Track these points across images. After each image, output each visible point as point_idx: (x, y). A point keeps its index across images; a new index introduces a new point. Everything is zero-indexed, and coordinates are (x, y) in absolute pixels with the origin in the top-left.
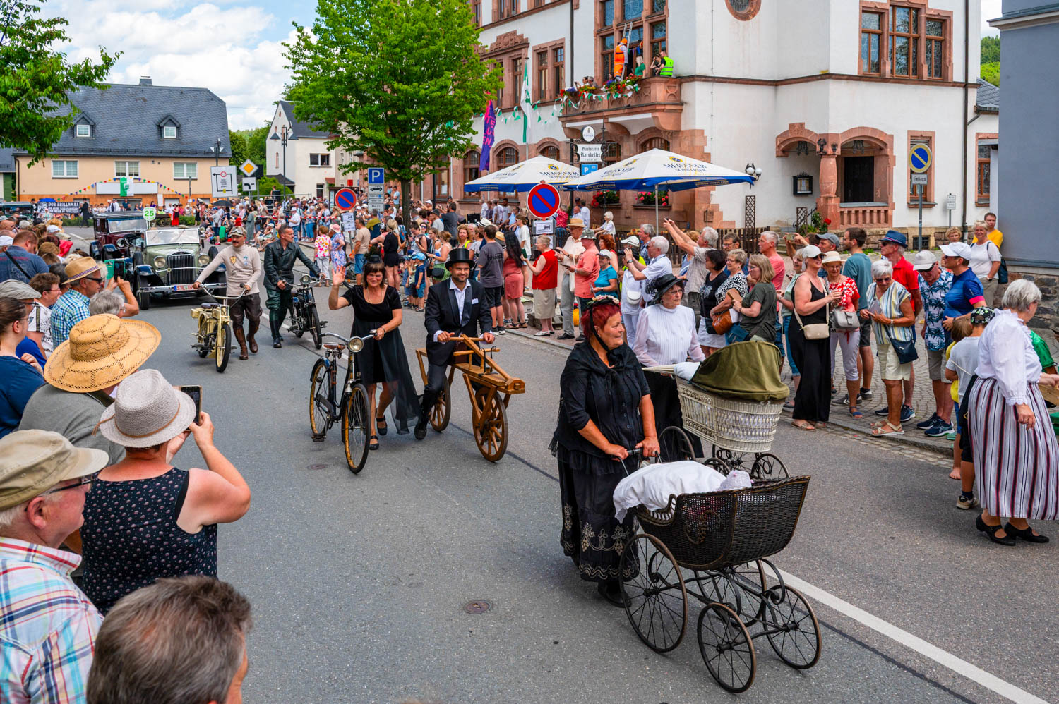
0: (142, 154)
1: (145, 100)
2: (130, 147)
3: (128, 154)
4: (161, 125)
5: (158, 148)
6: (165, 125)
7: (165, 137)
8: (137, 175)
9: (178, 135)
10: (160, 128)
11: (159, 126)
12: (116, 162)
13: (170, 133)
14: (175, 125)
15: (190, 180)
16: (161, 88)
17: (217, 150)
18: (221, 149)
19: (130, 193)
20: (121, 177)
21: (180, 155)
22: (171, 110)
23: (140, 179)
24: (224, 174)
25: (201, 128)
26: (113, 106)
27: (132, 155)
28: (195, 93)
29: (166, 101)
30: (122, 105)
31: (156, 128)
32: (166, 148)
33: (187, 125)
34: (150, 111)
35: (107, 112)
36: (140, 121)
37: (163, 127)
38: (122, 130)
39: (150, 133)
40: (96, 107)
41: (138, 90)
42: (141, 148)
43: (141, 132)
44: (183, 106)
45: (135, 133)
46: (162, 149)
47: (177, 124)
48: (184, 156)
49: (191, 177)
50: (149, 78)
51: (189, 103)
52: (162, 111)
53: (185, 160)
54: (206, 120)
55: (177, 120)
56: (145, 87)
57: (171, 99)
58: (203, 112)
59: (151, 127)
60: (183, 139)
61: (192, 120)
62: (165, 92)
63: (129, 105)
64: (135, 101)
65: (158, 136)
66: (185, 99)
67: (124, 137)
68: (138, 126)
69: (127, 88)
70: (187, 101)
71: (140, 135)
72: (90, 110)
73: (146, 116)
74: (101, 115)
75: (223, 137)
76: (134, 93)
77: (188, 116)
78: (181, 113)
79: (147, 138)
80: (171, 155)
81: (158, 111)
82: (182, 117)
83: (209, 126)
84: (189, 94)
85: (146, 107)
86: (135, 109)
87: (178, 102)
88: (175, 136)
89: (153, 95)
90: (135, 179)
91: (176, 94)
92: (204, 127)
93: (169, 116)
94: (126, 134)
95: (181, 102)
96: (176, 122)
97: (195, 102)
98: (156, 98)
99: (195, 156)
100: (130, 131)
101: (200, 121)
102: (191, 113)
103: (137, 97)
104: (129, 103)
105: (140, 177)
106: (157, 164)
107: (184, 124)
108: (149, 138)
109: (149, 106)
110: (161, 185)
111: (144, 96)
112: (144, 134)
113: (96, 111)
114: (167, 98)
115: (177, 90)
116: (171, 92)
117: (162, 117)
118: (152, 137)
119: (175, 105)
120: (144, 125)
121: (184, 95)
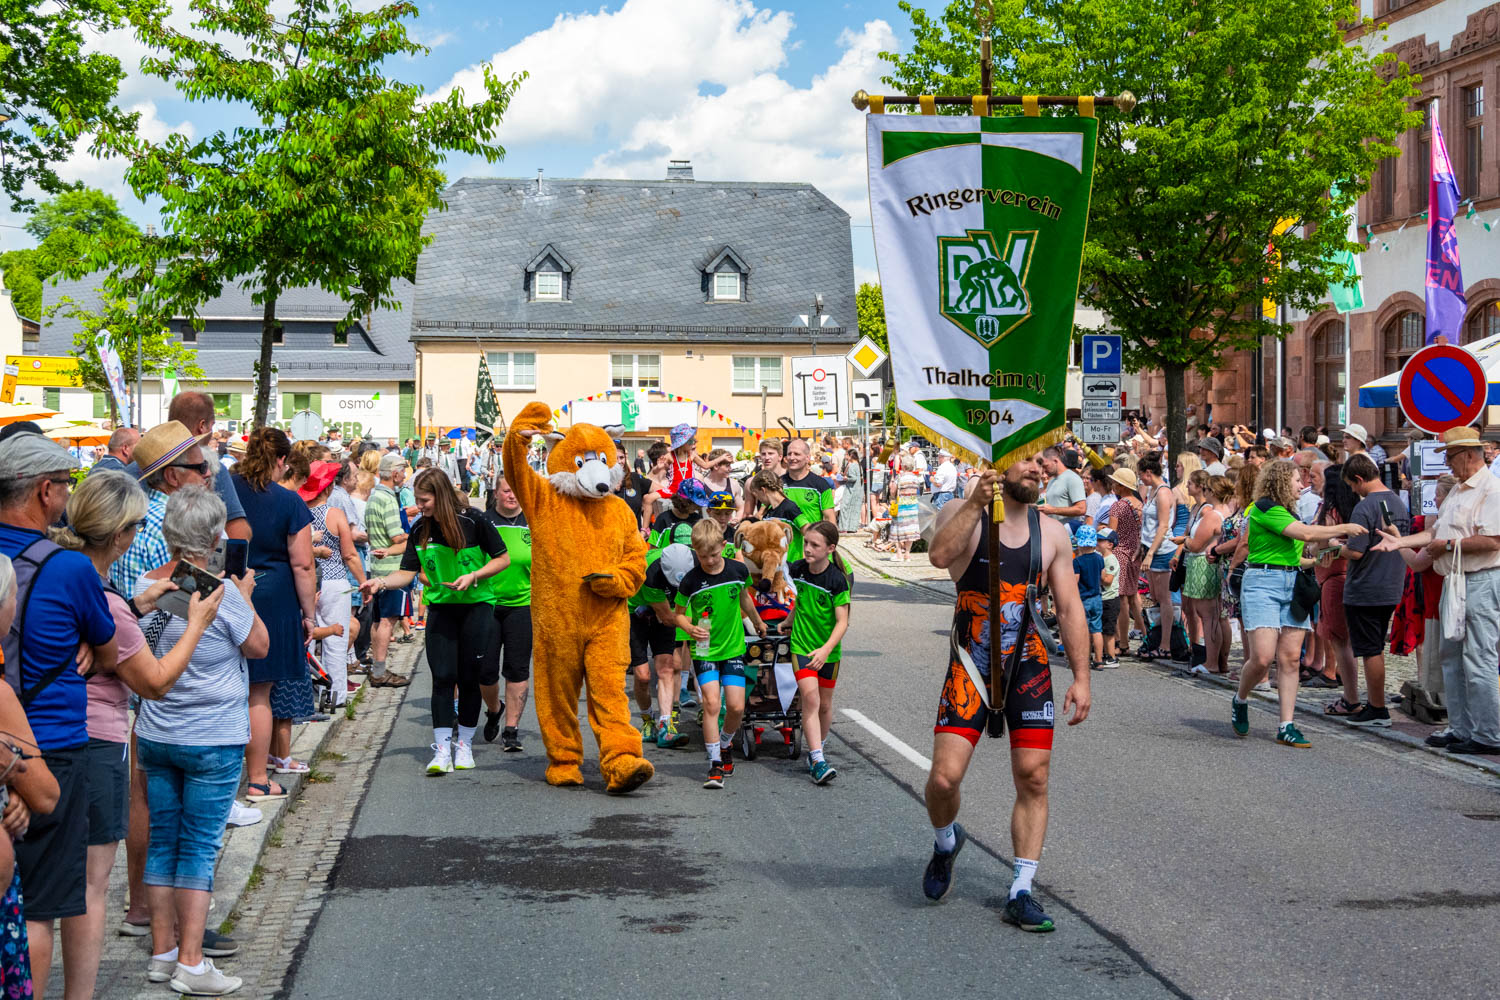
0: (668, 336)
1: (677, 214)
2: (646, 320)
3: (637, 336)
4: (709, 269)
5: (702, 322)
6: (717, 269)
7: (716, 297)
8: (655, 383)
9: (745, 292)
10: (706, 279)
11: (703, 272)
12: (614, 357)
13: (727, 287)
14: (737, 268)
15: (767, 395)
16: (713, 187)
17: (815, 318)
18: (824, 319)
19: (642, 424)
20: (623, 389)
21: (747, 337)
22: (730, 233)
23: (660, 393)
24: (819, 375)
25: (794, 274)
26: (611, 230)
27: (645, 337)
28: (783, 196)
29: (722, 215)
30: (628, 227)
31: (698, 278)
32: (715, 324)
33: (766, 269)
34: (686, 238)
35: (599, 242)
36: (665, 261)
37: (712, 274)
38: (627, 283)
39: (684, 288)
40: (576, 232)
41: (661, 192)
42: (666, 322)
43: (666, 286)
44: (756, 226)
45: (654, 288)
46: (708, 324)
47: (743, 267)
48: (757, 340)
49: (765, 388)
50: (688, 165)
51: (769, 218)
52: (710, 238)
53: (757, 350)
54: (805, 256)
55: (744, 258)
56: (678, 185)
57: (732, 210)
58: (800, 237)
59: (685, 273)
60: (756, 301)
61: (776, 257)
62: (720, 194)
63: (643, 225)
64: (658, 218)
65: (703, 294)
66: (761, 209)
67: (632, 297)
68: (660, 272)
69: (640, 188)
70: (766, 213)
71: (664, 292)
72: (565, 238)
73: (676, 249)
74: (585, 250)
75: (842, 295)
76: (655, 199)
77: (767, 248)
78: (752, 241)
79: (675, 300)
80: (728, 338)
81: (703, 239)
82: (754, 250)
83: (812, 270)
84: (771, 198)
85: (678, 229)
86: (656, 234)
87: (746, 217)
88: (737, 297)
89: (694, 201)
90: (652, 393)
91: (742, 198)
92: (800, 272)
93: (727, 251)
94: (635, 291)
95: (753, 216)
96: (741, 264)
97: (782, 215)
98: (701, 209)
99: (778, 340)
100: (644, 285)
101: (792, 258)
102: (774, 241)
103: (662, 207)
104: (645, 222)
105: (661, 388)
106: (696, 358)
107: (759, 269)
108: (680, 299)
109: (685, 228)
110: (705, 408)
111: (675, 205)
112: (672, 290)
113: (576, 242)
114: (723, 207)
115: (745, 190)
116: (732, 195)
117: (711, 252)
118: (687, 298)
119: (739, 223)
120: (673, 269)
121: (759, 200)
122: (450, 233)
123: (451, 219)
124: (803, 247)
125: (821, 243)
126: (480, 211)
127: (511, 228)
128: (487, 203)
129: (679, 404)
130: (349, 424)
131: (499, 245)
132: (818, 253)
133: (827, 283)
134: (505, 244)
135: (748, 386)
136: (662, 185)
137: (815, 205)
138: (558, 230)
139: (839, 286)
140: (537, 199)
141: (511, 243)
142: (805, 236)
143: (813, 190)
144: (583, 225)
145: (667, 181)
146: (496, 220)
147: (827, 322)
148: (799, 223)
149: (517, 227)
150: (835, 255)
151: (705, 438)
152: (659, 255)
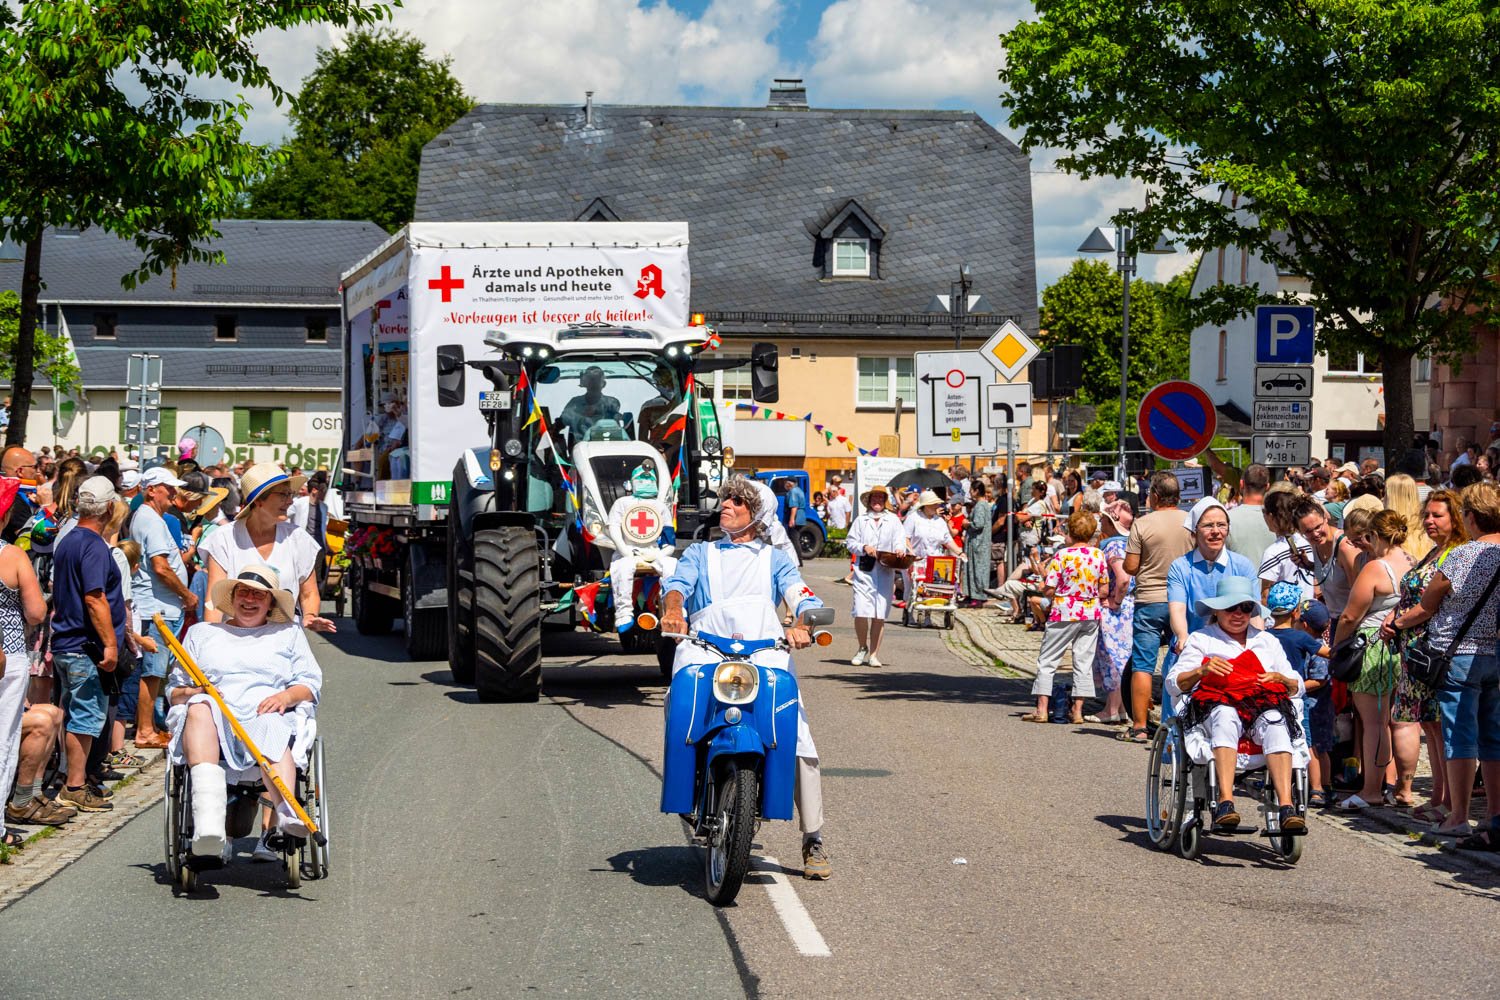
0: (765, 327)
1: (781, 155)
4: (826, 233)
5: (814, 308)
6: (837, 233)
7: (836, 272)
9: (876, 265)
10: (822, 247)
11: (818, 237)
13: (850, 260)
14: (862, 230)
15: (900, 411)
16: (834, 116)
17: (959, 301)
18: (972, 300)
21: (879, 330)
22: (857, 182)
23: (752, 408)
24: (956, 378)
25: (949, 240)
26: (687, 178)
27: (732, 329)
28: (934, 128)
29: (847, 157)
30: (712, 174)
31: (810, 245)
32: (834, 311)
33: (908, 233)
34: (795, 189)
35: (671, 195)
36: (765, 222)
37: (830, 241)
38: (709, 253)
39: (791, 260)
40: (638, 181)
41: (762, 124)
42: (763, 307)
43: (765, 257)
44: (895, 171)
45: (749, 261)
46: (823, 311)
47: (875, 231)
48: (892, 333)
49: (900, 401)
50: (799, 85)
51: (914, 160)
52: (829, 190)
53: (894, 347)
54: (965, 215)
55: (876, 218)
56: (785, 114)
57: (862, 149)
58: (957, 188)
59: (793, 239)
60: (892, 279)
61: (923, 215)
62: (846, 127)
63: (734, 171)
64: (754, 160)
65: (814, 270)
66: (904, 148)
67: (717, 273)
68: (757, 237)
69: (731, 118)
70: (910, 154)
71: (762, 265)
72: (623, 189)
73: (781, 205)
74: (651, 206)
75: (1016, 270)
76: (751, 134)
77: (911, 203)
78: (890, 193)
79: (777, 277)
80: (851, 330)
81: (818, 191)
82: (892, 207)
83: (975, 235)
84: (917, 132)
85: (783, 177)
86: (754, 182)
87: (880, 158)
88: (866, 272)
89: (807, 137)
90: (740, 407)
91: (875, 132)
92: (958, 238)
93: (852, 208)
94: (721, 265)
95: (891, 158)
96: (870, 226)
97: (933, 157)
98: (817, 149)
99: (923, 333)
100: (734, 256)
101: (945, 217)
102: (921, 194)
103: (760, 146)
104: (735, 167)
106: (806, 360)
107: (897, 234)
108: (783, 275)
109: (792, 175)
110: (819, 428)
111: (779, 143)
112: (773, 263)
113: (639, 194)
114: (847, 145)
115: (880, 121)
116: (862, 128)
117: (831, 209)
118: (795, 274)
119: (871, 168)
120: (775, 233)
121: (901, 135)
122: (459, 182)
123: (462, 162)
124: (961, 201)
125: (989, 196)
126: (504, 152)
127: (546, 175)
128: (514, 140)
129: (780, 422)
130: (326, 451)
131: (530, 199)
132: (983, 211)
133: (995, 252)
134: (537, 197)
135: (879, 399)
136: (763, 114)
137: (980, 142)
138: (612, 178)
139: (1012, 257)
140: (584, 135)
141: (546, 196)
142: (966, 186)
143: (977, 120)
144: (647, 171)
145: (769, 108)
146: (526, 164)
147: (978, 305)
148: (957, 167)
149: (555, 174)
150: (1009, 213)
151: (817, 471)
152: (755, 214)
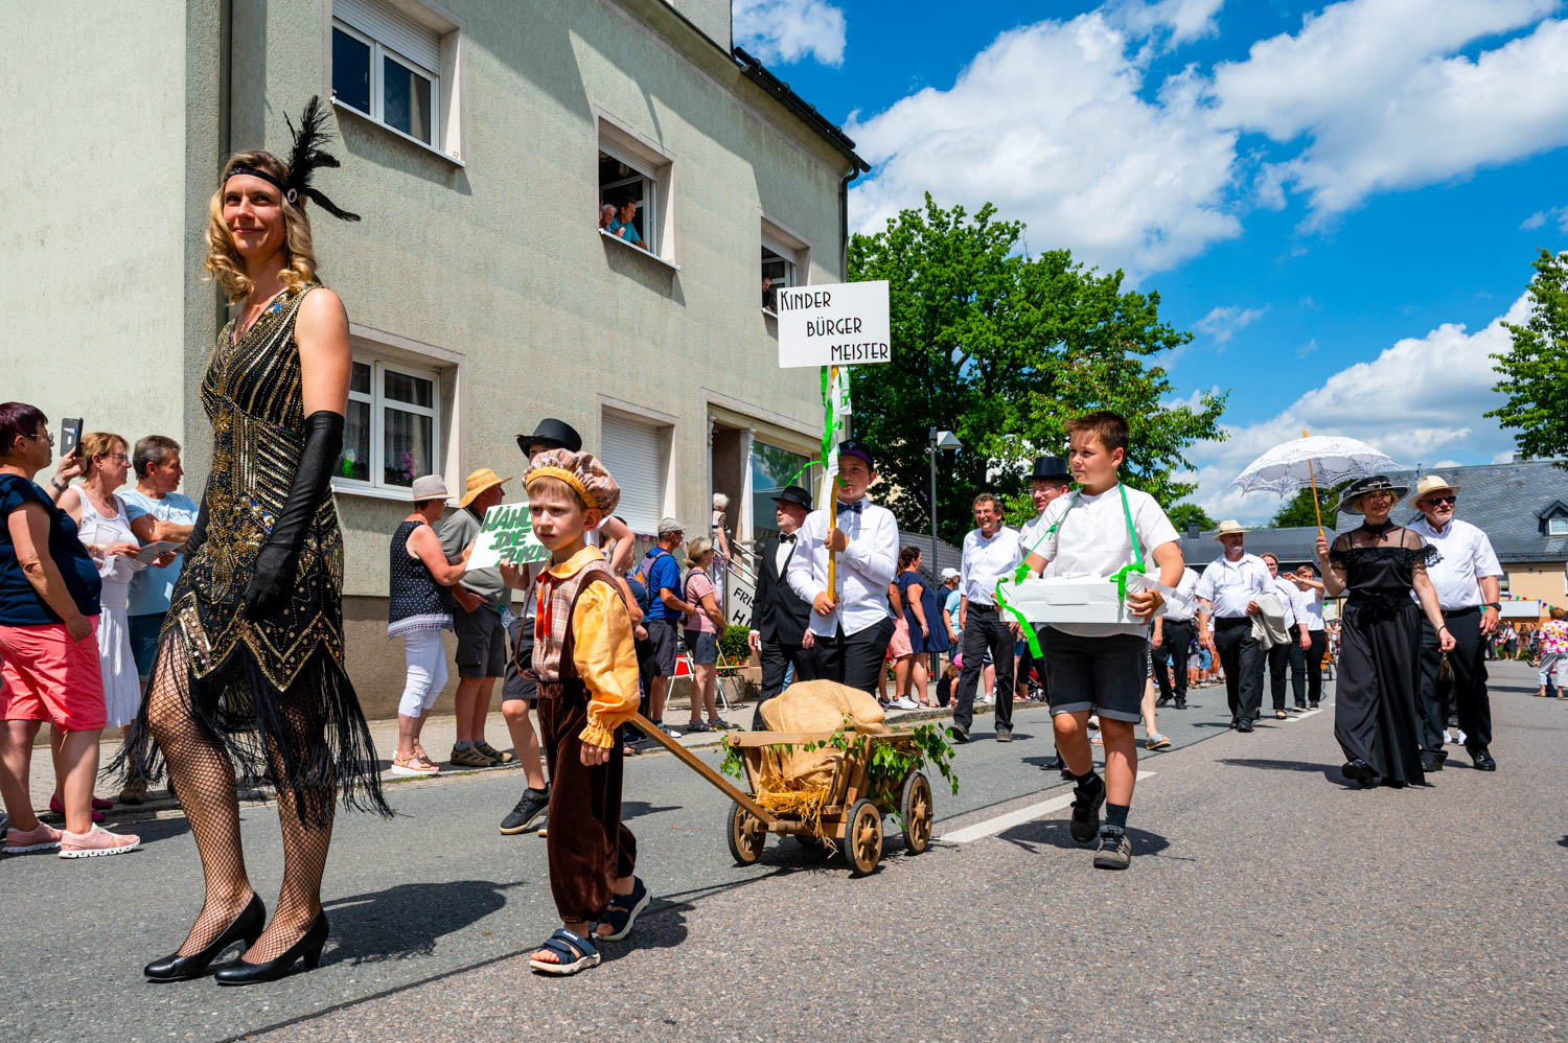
0: (1513, 560)
1: (1520, 483)
4: (1545, 516)
5: (1540, 549)
6: (1551, 516)
7: (1551, 533)
8: (1506, 589)
10: (1543, 522)
11: (1540, 518)
13: (1559, 527)
14: (1564, 514)
22: (1562, 492)
29: (1556, 482)
30: (1484, 495)
31: (1537, 523)
32: (1551, 550)
34: (1528, 498)
36: (1512, 513)
37: (1548, 519)
39: (1527, 529)
41: (1508, 470)
43: (1512, 528)
45: (1503, 531)
46: (1545, 550)
52: (1546, 497)
56: (1521, 466)
59: (1527, 518)
63: (1495, 492)
64: (1505, 486)
65: (1540, 533)
69: (1493, 469)
73: (1521, 505)
76: (1504, 476)
79: (1519, 537)
80: (1561, 559)
81: (1540, 497)
85: (1521, 493)
86: (1506, 497)
89: (1534, 475)
93: (1557, 504)
98: (1539, 480)
103: (1508, 480)
104: (1496, 490)
105: (1511, 592)
106: (1537, 574)
108: (1523, 536)
109: (1526, 492)
110: (1545, 605)
111: (1518, 480)
112: (1522, 531)
114: (1556, 477)
117: (1546, 508)
118: (1528, 535)
120: (1518, 518)
129: (1524, 602)
136: (1509, 466)
152: (1507, 511)
